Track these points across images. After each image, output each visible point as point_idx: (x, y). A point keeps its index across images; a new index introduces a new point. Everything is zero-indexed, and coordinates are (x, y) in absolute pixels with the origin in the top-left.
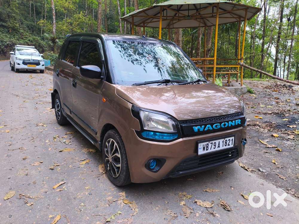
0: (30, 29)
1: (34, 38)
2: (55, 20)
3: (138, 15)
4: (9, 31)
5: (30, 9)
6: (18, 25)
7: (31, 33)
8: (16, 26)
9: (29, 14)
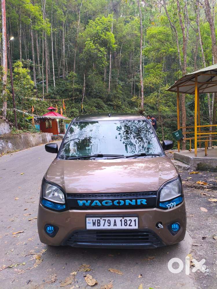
0: (130, 105)
1: (132, 112)
2: (143, 95)
3: (185, 84)
4: (114, 108)
5: (132, 88)
6: (121, 103)
7: (130, 108)
8: (119, 104)
9: (131, 92)
